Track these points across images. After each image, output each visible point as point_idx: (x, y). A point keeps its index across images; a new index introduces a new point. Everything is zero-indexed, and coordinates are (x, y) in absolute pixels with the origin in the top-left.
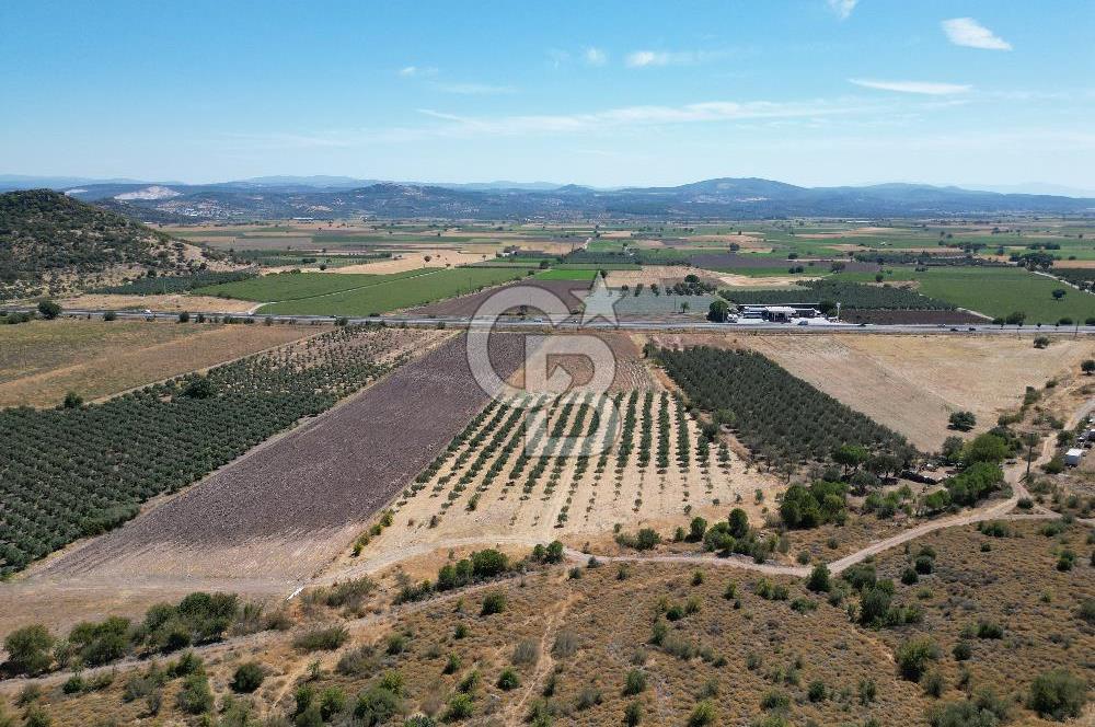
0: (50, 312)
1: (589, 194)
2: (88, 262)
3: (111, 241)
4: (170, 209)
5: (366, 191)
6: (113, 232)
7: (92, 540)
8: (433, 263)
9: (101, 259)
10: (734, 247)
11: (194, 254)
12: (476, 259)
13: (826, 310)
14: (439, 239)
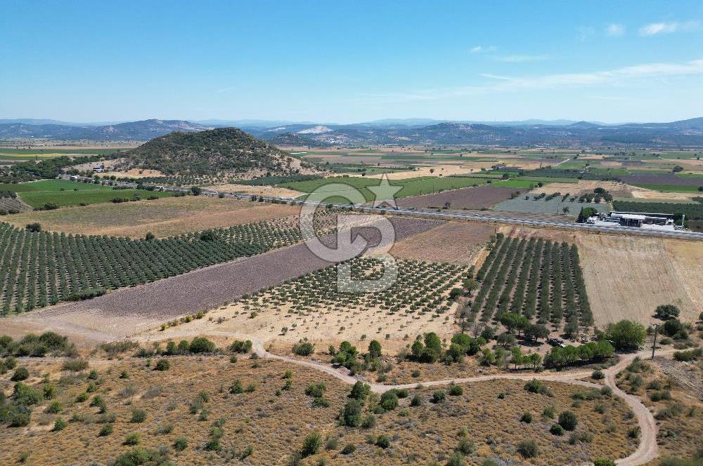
0: (196, 192)
1: (593, 128)
2: (242, 166)
3: (255, 156)
4: (322, 139)
5: (434, 127)
6: (258, 150)
7: (72, 303)
8: (436, 174)
9: (249, 165)
10: (678, 169)
11: (296, 164)
12: (466, 171)
13: (677, 219)
14: (461, 158)
